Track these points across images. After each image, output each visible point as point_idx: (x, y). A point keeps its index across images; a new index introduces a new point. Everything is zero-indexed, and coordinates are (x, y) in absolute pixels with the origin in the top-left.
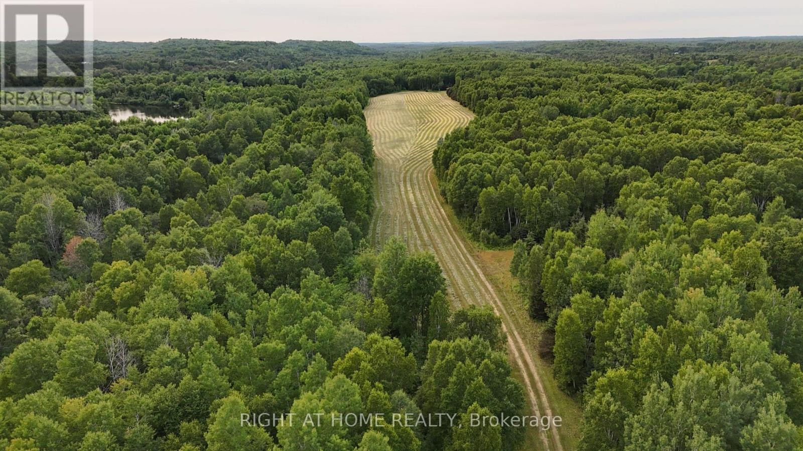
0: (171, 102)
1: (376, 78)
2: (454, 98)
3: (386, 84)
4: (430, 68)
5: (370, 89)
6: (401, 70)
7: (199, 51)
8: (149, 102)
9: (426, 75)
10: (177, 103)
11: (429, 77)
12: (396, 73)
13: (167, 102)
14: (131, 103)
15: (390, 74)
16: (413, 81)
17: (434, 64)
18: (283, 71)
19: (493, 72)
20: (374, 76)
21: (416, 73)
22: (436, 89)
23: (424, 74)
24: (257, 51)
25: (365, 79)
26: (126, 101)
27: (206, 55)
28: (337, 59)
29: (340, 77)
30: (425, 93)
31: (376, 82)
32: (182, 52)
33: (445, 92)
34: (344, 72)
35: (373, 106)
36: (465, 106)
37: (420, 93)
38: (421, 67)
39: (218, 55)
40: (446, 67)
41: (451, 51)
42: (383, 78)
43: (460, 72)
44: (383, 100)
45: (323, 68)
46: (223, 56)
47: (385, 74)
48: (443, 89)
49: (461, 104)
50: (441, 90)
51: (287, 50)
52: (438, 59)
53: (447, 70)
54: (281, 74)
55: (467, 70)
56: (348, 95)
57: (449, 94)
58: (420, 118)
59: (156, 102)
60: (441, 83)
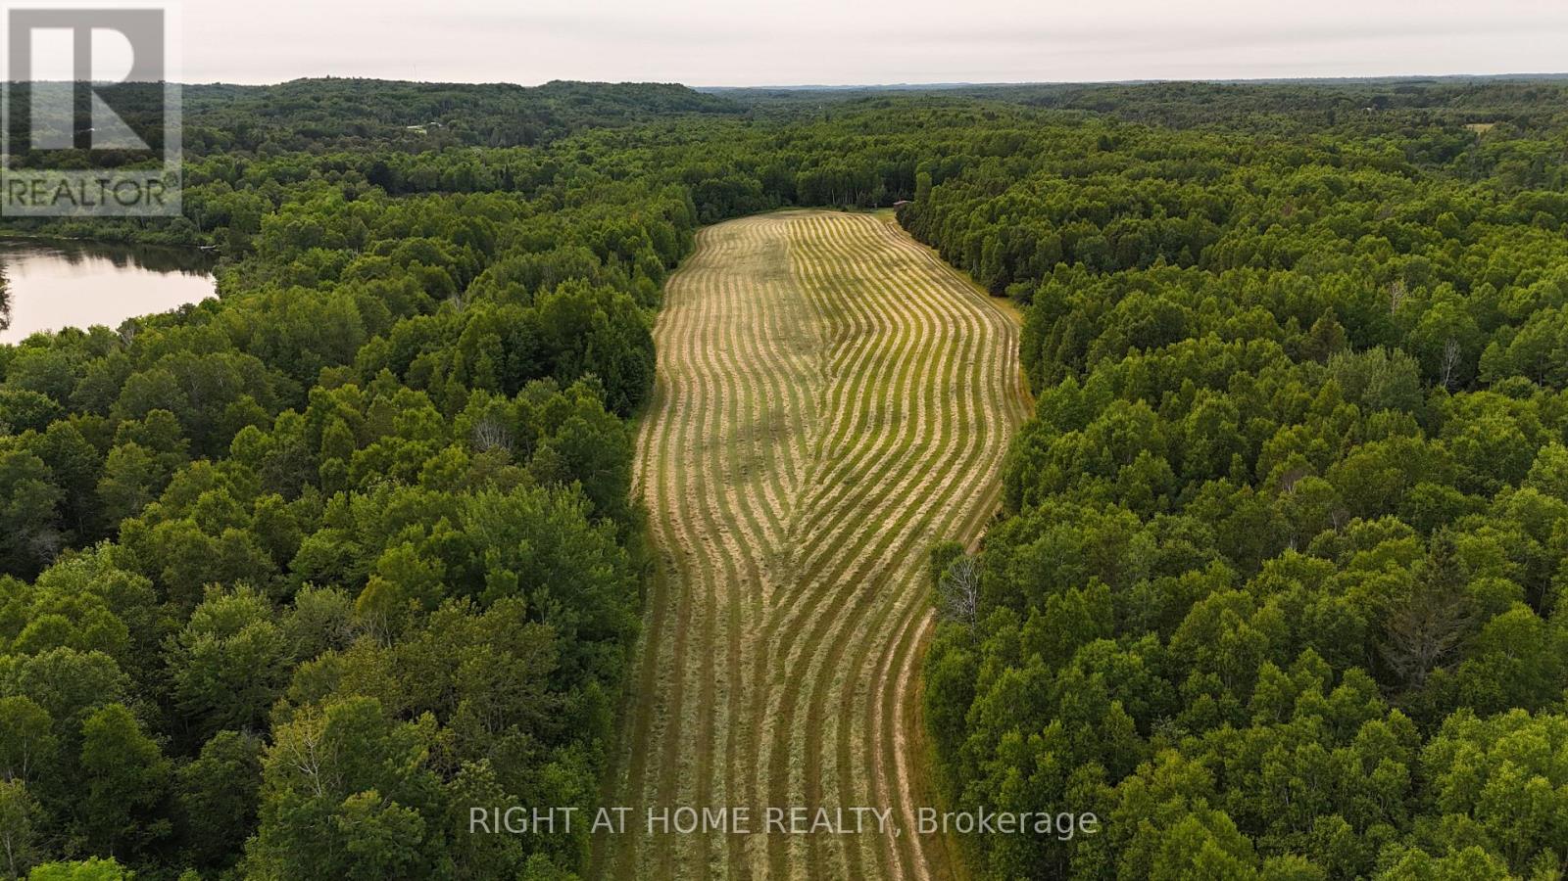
0: (196, 237)
1: (717, 175)
2: (920, 238)
3: (742, 191)
4: (850, 150)
5: (699, 204)
6: (781, 154)
7: (345, 105)
8: (145, 235)
9: (842, 167)
10: (210, 239)
11: (850, 174)
12: (769, 161)
13: (189, 236)
14: (104, 239)
15: (753, 165)
16: (810, 183)
17: (859, 139)
18: (512, 151)
19: (1010, 161)
20: (711, 171)
21: (815, 163)
22: (867, 206)
23: (836, 165)
24: (476, 105)
25: (690, 178)
26: (91, 233)
27: (360, 113)
28: (644, 121)
29: (634, 168)
30: (841, 215)
31: (717, 187)
32: (311, 107)
33: (890, 214)
34: (648, 154)
35: (704, 256)
36: (958, 267)
37: (828, 213)
38: (829, 147)
39: (388, 114)
40: (891, 148)
41: (887, 104)
42: (734, 178)
43: (927, 161)
44: (731, 237)
45: (605, 143)
46: (399, 115)
47: (739, 166)
48: (886, 203)
49: (944, 257)
50: (880, 206)
51: (544, 102)
52: (866, 125)
53: (893, 156)
54: (501, 160)
55: (944, 155)
56: (628, 235)
57: (906, 222)
58: (834, 312)
59: (163, 235)
60: (881, 190)
